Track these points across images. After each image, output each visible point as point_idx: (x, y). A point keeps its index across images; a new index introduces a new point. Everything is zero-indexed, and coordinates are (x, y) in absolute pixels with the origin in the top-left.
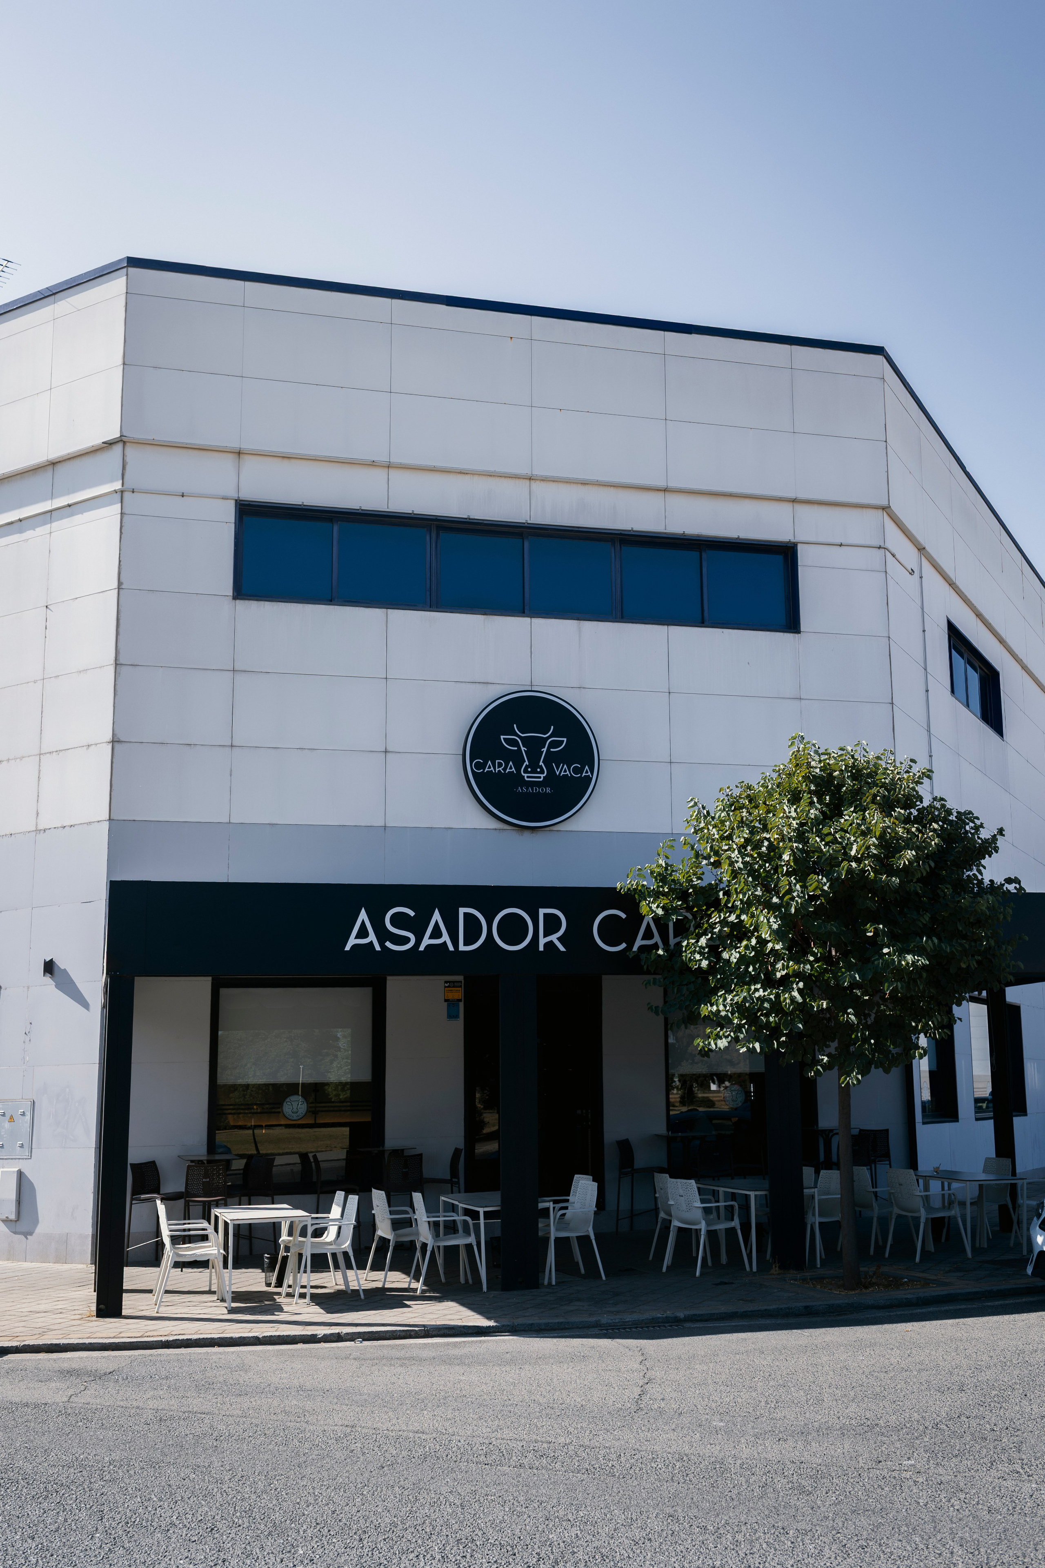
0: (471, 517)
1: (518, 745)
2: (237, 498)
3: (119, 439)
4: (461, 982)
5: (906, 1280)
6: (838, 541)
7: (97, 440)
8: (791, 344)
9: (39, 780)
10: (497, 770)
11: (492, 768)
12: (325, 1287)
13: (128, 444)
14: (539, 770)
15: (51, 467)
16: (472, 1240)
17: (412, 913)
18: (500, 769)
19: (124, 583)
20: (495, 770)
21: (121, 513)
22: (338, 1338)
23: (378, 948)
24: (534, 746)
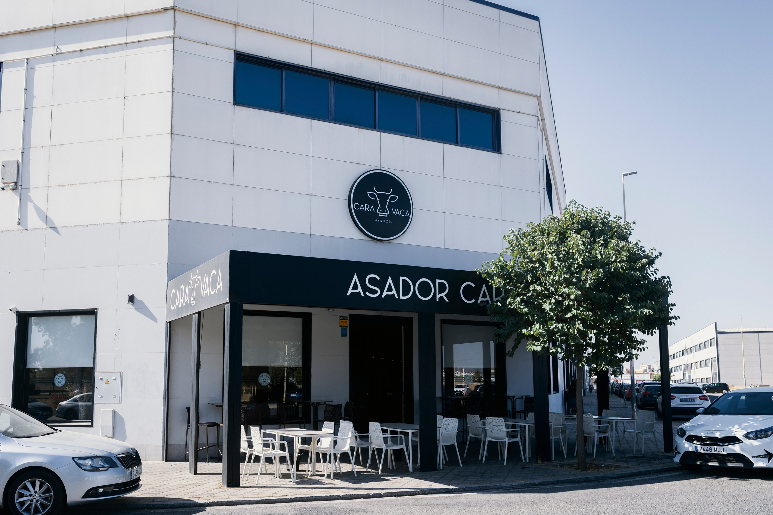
0: (352, 76)
1: (375, 197)
2: (235, 50)
3: (172, 8)
4: (348, 317)
5: (603, 466)
6: (518, 111)
7: (159, 6)
8: (500, 9)
9: (121, 195)
10: (366, 209)
11: (363, 208)
12: (321, 471)
13: (177, 11)
14: (385, 211)
15: (126, 18)
16: (403, 446)
17: (378, 278)
18: (367, 209)
19: (175, 89)
20: (365, 209)
21: (174, 50)
22: (380, 496)
23: (363, 295)
24: (383, 198)
